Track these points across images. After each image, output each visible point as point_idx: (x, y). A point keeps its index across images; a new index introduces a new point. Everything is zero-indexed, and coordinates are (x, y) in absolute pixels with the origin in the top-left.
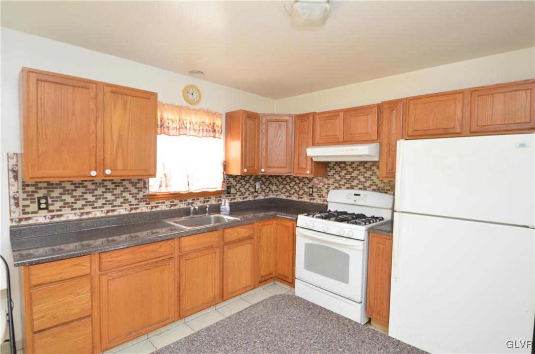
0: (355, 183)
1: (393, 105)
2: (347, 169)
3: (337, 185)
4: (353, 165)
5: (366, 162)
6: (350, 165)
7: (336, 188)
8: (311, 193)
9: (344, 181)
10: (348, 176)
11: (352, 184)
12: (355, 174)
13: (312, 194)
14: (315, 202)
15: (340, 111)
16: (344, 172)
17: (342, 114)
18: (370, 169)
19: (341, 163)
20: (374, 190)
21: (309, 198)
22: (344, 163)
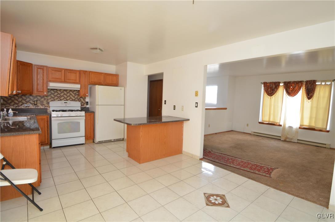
0: (62, 98)
1: (85, 72)
2: (58, 93)
3: (52, 99)
4: (61, 91)
5: (67, 90)
6: (59, 91)
7: (52, 101)
8: (35, 103)
9: (56, 97)
10: (59, 95)
11: (61, 98)
12: (62, 94)
13: (36, 105)
14: (39, 108)
15: (63, 69)
16: (56, 94)
17: (63, 71)
18: (69, 93)
19: (54, 89)
20: (71, 101)
21: (35, 106)
22: (56, 89)
